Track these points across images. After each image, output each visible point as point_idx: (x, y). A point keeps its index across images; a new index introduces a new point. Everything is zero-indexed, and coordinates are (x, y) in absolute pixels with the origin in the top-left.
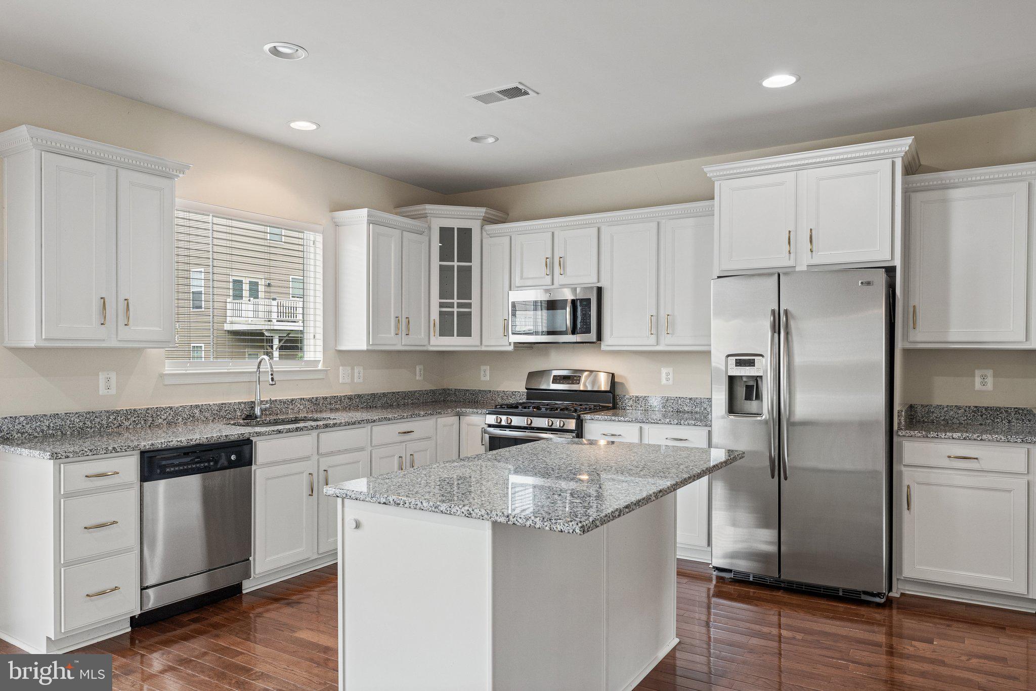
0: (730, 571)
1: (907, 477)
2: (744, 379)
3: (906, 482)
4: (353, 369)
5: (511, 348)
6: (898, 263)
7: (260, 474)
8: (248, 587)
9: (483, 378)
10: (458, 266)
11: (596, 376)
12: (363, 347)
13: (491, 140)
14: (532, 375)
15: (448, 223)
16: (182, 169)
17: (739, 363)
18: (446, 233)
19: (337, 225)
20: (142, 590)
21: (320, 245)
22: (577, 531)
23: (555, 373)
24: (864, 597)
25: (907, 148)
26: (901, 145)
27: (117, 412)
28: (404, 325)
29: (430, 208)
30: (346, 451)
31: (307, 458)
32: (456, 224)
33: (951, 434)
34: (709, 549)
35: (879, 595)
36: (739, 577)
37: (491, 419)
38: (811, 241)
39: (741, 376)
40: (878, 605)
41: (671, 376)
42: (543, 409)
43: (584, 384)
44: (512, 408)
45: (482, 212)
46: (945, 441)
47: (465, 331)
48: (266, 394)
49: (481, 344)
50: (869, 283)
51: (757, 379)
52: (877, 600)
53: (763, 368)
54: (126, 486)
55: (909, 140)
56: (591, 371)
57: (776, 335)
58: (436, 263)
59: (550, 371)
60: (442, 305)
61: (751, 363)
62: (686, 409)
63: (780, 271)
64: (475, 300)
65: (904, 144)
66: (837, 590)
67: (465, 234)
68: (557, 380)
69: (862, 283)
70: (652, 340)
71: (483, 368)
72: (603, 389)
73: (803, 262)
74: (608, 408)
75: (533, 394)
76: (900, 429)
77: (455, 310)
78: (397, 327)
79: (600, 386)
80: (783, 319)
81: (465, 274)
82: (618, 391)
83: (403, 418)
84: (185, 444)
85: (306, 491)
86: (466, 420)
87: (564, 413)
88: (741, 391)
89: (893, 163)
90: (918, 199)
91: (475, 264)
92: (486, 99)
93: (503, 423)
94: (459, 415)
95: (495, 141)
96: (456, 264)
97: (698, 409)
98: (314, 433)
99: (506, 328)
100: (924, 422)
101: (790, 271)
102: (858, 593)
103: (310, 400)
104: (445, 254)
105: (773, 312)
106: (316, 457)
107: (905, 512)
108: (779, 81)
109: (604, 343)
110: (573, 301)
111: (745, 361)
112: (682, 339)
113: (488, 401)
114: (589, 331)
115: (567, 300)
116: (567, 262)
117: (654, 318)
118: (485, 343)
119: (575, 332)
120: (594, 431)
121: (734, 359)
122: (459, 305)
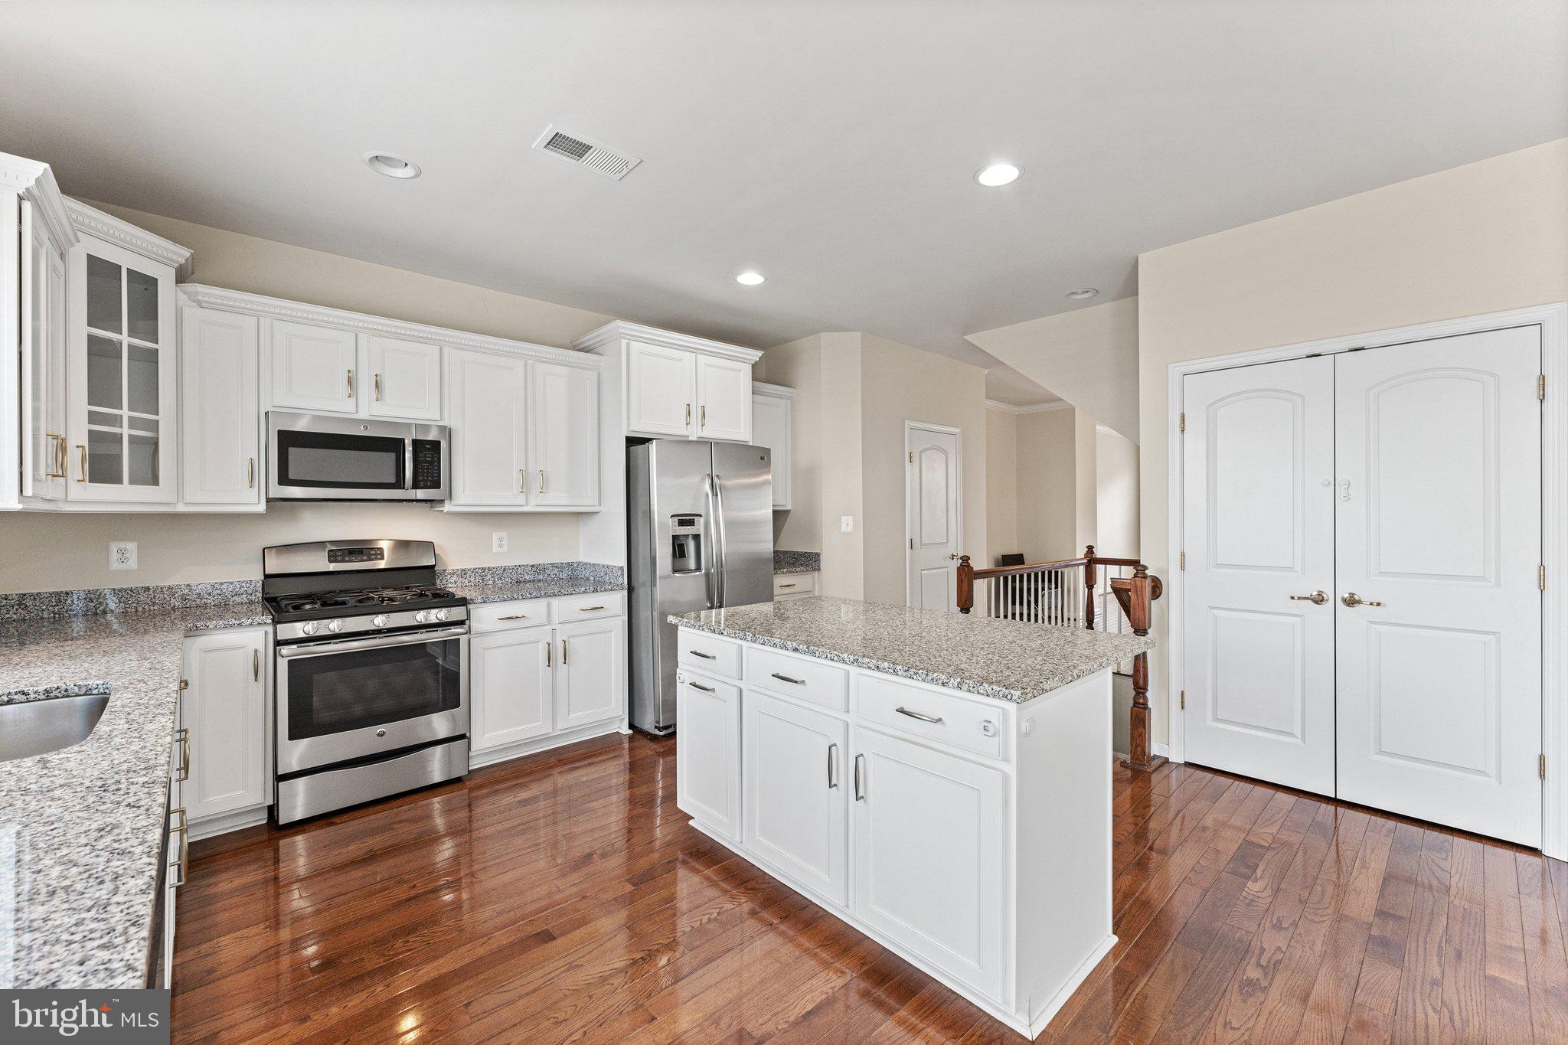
9: (115, 565)
10: (130, 346)
13: (409, 172)
15: (108, 253)
17: (682, 523)
25: (757, 359)
26: (753, 355)
32: (127, 261)
33: (782, 570)
38: (704, 417)
41: (504, 542)
45: (180, 255)
46: (779, 575)
47: (146, 472)
49: (178, 500)
50: (762, 458)
55: (760, 353)
58: (81, 327)
60: (93, 418)
61: (691, 523)
62: (528, 578)
63: (713, 441)
64: (166, 416)
65: (756, 355)
67: (145, 287)
68: (337, 556)
70: (522, 499)
77: (126, 431)
80: (716, 484)
81: (146, 363)
89: (748, 368)
91: (165, 348)
94: (187, 635)
95: (413, 178)
96: (125, 339)
99: (252, 474)
101: (717, 444)
105: (709, 475)
108: (750, 278)
109: (453, 503)
110: (416, 443)
111: (686, 521)
112: (556, 499)
113: (140, 609)
114: (436, 485)
115: (406, 441)
116: (387, 385)
117: (524, 473)
118: (188, 498)
119: (416, 485)
120: (486, 616)
121: (676, 519)
122: (134, 423)
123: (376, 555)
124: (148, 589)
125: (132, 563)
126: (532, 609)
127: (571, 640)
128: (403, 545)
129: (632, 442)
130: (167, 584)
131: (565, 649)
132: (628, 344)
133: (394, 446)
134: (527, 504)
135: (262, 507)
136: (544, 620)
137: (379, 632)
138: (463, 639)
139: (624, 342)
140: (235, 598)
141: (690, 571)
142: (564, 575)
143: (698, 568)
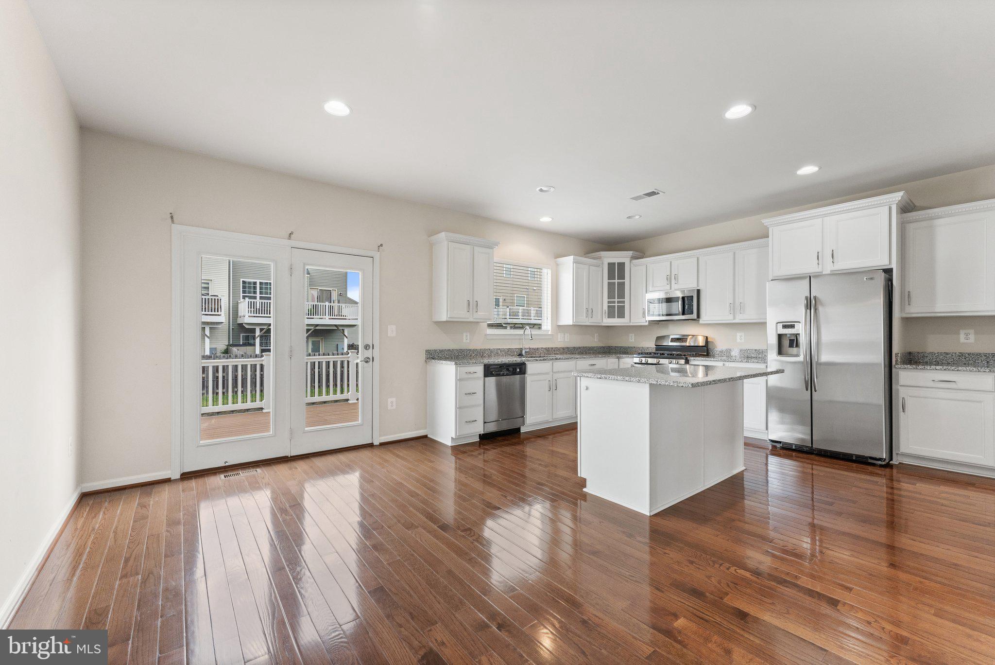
0: (780, 442)
1: (902, 392)
2: (788, 336)
3: (901, 395)
4: (564, 334)
5: (647, 324)
6: (894, 266)
7: (529, 378)
8: (523, 430)
9: (630, 340)
10: (618, 282)
11: (696, 338)
12: (571, 323)
13: (637, 217)
14: (658, 338)
15: (612, 261)
16: (497, 244)
17: (785, 327)
18: (611, 266)
19: (557, 265)
20: (485, 423)
21: (550, 275)
22: (690, 386)
23: (672, 337)
24: (870, 461)
25: (900, 198)
27: (470, 350)
28: (590, 312)
29: (603, 253)
30: (564, 372)
31: (547, 373)
32: (616, 261)
33: (934, 367)
34: (767, 431)
35: (880, 459)
36: (786, 446)
37: (637, 360)
38: (833, 257)
39: (786, 334)
40: (881, 466)
41: (743, 338)
42: (666, 355)
43: (689, 343)
44: (649, 355)
45: (630, 254)
46: (930, 371)
47: (621, 315)
48: (527, 345)
49: (630, 322)
50: (872, 279)
51: (797, 335)
52: (880, 462)
53: (800, 329)
54: (478, 378)
55: (901, 193)
56: (693, 336)
57: (809, 311)
58: (606, 281)
59: (668, 336)
60: (609, 302)
61: (793, 326)
62: (753, 356)
63: (811, 275)
64: (627, 299)
65: (897, 196)
66: (852, 455)
67: (622, 266)
68: (673, 340)
69: (866, 279)
70: (731, 317)
71: (631, 335)
72: (701, 345)
73: (828, 268)
74: (704, 356)
75: (659, 348)
76: (896, 364)
77: (616, 305)
78: (587, 314)
79: (699, 343)
80: (813, 302)
81: (622, 286)
82: (710, 346)
83: (591, 357)
84: (500, 363)
85: (547, 389)
86: (622, 361)
87: (678, 357)
88: (786, 343)
89: (890, 208)
90: (911, 227)
91: (627, 281)
92: (637, 198)
93: (643, 362)
94: (618, 358)
96: (616, 281)
97: (760, 356)
98: (551, 362)
99: (644, 313)
100: (920, 362)
101: (818, 276)
102: (867, 458)
103: (545, 349)
104: (611, 276)
105: (806, 298)
106: (551, 373)
107: (901, 414)
109: (701, 320)
110: (684, 298)
111: (788, 326)
112: (748, 316)
114: (693, 313)
116: (679, 277)
117: (731, 305)
118: (632, 322)
119: (684, 314)
121: (781, 325)
122: (618, 302)
123: (687, 340)
132: (772, 229)
134: (734, 319)
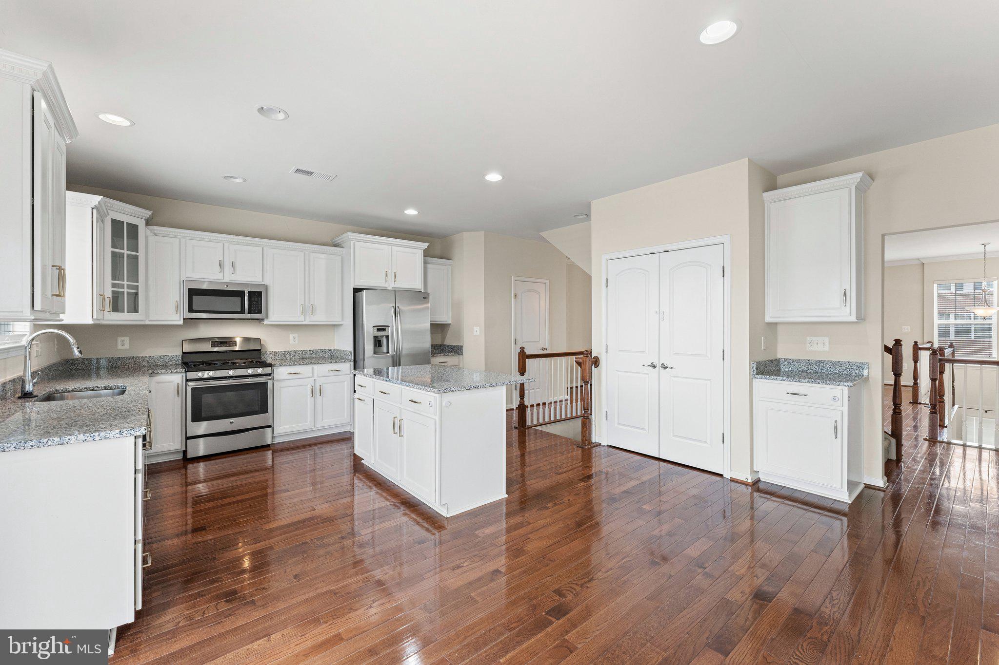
6: (422, 289)
10: (127, 254)
15: (114, 216)
17: (379, 330)
26: (423, 245)
32: (126, 219)
38: (395, 277)
41: (296, 339)
43: (238, 346)
45: (148, 214)
47: (133, 307)
49: (146, 319)
50: (425, 298)
53: (389, 332)
55: (427, 244)
57: (396, 317)
58: (109, 249)
60: (114, 285)
61: (384, 330)
64: (141, 284)
65: (425, 245)
67: (133, 230)
68: (215, 344)
70: (301, 318)
72: (252, 348)
77: (126, 290)
80: (398, 311)
81: (134, 260)
82: (262, 349)
89: (421, 252)
91: (141, 254)
94: (151, 376)
96: (126, 252)
99: (177, 307)
101: (397, 290)
105: (393, 307)
108: (411, 212)
109: (268, 320)
110: (250, 292)
111: (381, 329)
112: (320, 318)
113: (130, 366)
114: (260, 312)
115: (246, 292)
116: (237, 266)
117: (304, 307)
118: (150, 318)
119: (250, 312)
120: (281, 372)
121: (376, 328)
122: (129, 287)
123: (233, 344)
124: (133, 357)
125: (127, 346)
126: (305, 370)
127: (324, 385)
128: (247, 340)
129: (357, 291)
130: (141, 356)
131: (320, 390)
132: (354, 243)
133: (241, 294)
134: (305, 321)
135: (181, 322)
136: (310, 375)
137: (231, 377)
138: (270, 382)
139: (352, 243)
140: (170, 362)
141: (383, 353)
142: (326, 355)
143: (388, 352)
